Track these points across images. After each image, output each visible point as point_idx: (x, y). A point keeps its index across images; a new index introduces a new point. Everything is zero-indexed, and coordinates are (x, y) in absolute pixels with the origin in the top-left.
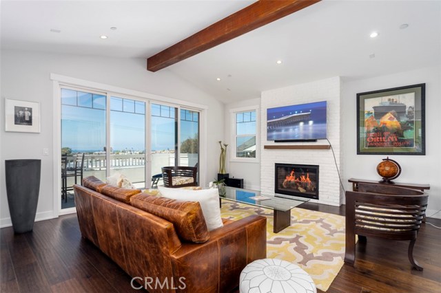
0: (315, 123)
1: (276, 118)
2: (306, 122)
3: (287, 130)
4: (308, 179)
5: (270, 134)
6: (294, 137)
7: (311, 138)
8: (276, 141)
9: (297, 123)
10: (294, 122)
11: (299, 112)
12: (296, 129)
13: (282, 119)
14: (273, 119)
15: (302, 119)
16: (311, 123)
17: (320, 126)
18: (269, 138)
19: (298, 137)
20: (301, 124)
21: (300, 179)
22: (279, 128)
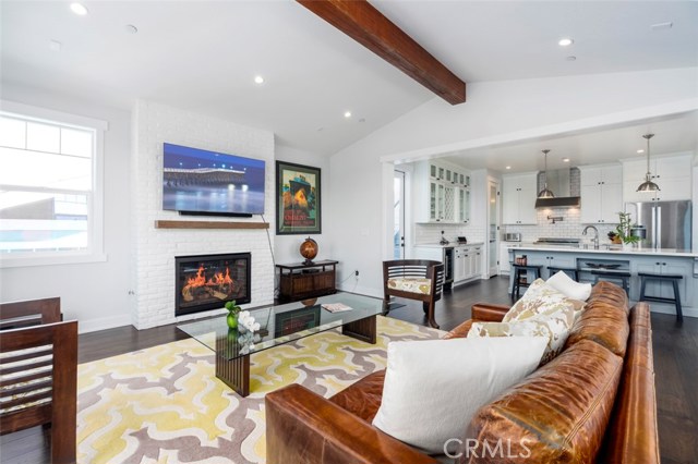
0: (250, 189)
1: (183, 168)
2: (238, 186)
3: (206, 194)
4: (228, 277)
5: (171, 197)
6: (219, 207)
7: (244, 212)
8: (183, 213)
9: (224, 184)
10: (219, 182)
11: (227, 167)
12: (223, 195)
13: (198, 171)
14: (179, 167)
15: (233, 180)
16: (245, 187)
17: (257, 195)
18: (168, 205)
19: (227, 208)
20: (231, 187)
21: (215, 280)
22: (191, 187)
